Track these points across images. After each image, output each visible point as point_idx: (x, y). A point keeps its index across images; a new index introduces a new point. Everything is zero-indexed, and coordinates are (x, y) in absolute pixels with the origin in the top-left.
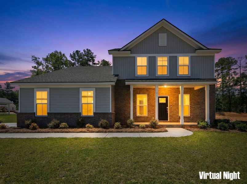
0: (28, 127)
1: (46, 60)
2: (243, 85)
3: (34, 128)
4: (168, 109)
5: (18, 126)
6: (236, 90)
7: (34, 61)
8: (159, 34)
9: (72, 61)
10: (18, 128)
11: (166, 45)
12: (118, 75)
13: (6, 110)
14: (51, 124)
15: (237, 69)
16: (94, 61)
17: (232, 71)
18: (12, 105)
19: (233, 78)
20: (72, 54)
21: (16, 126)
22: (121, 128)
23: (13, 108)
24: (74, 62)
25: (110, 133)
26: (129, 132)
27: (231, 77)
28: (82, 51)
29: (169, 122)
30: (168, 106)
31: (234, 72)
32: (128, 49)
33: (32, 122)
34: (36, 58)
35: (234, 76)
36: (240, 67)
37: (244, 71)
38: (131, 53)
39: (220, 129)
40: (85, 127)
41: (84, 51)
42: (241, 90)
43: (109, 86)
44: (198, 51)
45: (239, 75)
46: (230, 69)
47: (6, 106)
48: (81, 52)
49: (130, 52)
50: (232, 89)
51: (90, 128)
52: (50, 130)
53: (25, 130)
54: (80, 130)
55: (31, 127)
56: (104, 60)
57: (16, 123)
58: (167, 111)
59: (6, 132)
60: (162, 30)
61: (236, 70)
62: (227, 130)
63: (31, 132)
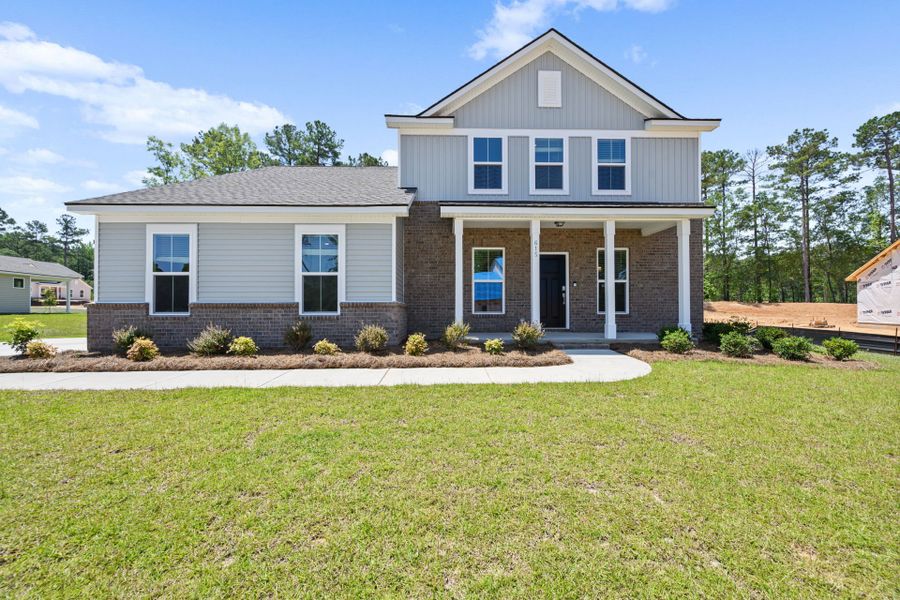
0: (121, 350)
1: (194, 150)
2: (762, 226)
3: (143, 356)
4: (564, 292)
5: (90, 349)
6: (742, 241)
7: (155, 151)
8: (541, 73)
9: (270, 155)
10: (89, 356)
11: (560, 105)
12: (416, 188)
13: (60, 298)
14: (199, 342)
15: (745, 182)
16: (336, 155)
17: (733, 188)
18: (78, 284)
19: (734, 206)
20: (272, 134)
21: (86, 349)
22: (427, 353)
23: (82, 292)
24: (278, 158)
25: (393, 370)
26: (452, 366)
27: (729, 205)
28: (301, 127)
29: (568, 331)
30: (565, 285)
31: (740, 191)
32: (446, 114)
33: (138, 335)
34: (161, 144)
35: (736, 201)
36: (753, 177)
37: (762, 190)
38: (456, 125)
39: (730, 354)
40: (312, 351)
41: (310, 128)
42: (756, 240)
43: (389, 217)
44: (654, 122)
45: (751, 199)
46: (724, 184)
47: (58, 286)
48: (298, 130)
49: (451, 121)
50: (732, 238)
51: (328, 352)
52: (197, 361)
53: (113, 360)
54: (296, 359)
55: (134, 349)
56: (366, 154)
57: (85, 339)
58: (562, 300)
59: (48, 369)
60: (549, 61)
61: (742, 186)
62: (749, 357)
63: (130, 369)
